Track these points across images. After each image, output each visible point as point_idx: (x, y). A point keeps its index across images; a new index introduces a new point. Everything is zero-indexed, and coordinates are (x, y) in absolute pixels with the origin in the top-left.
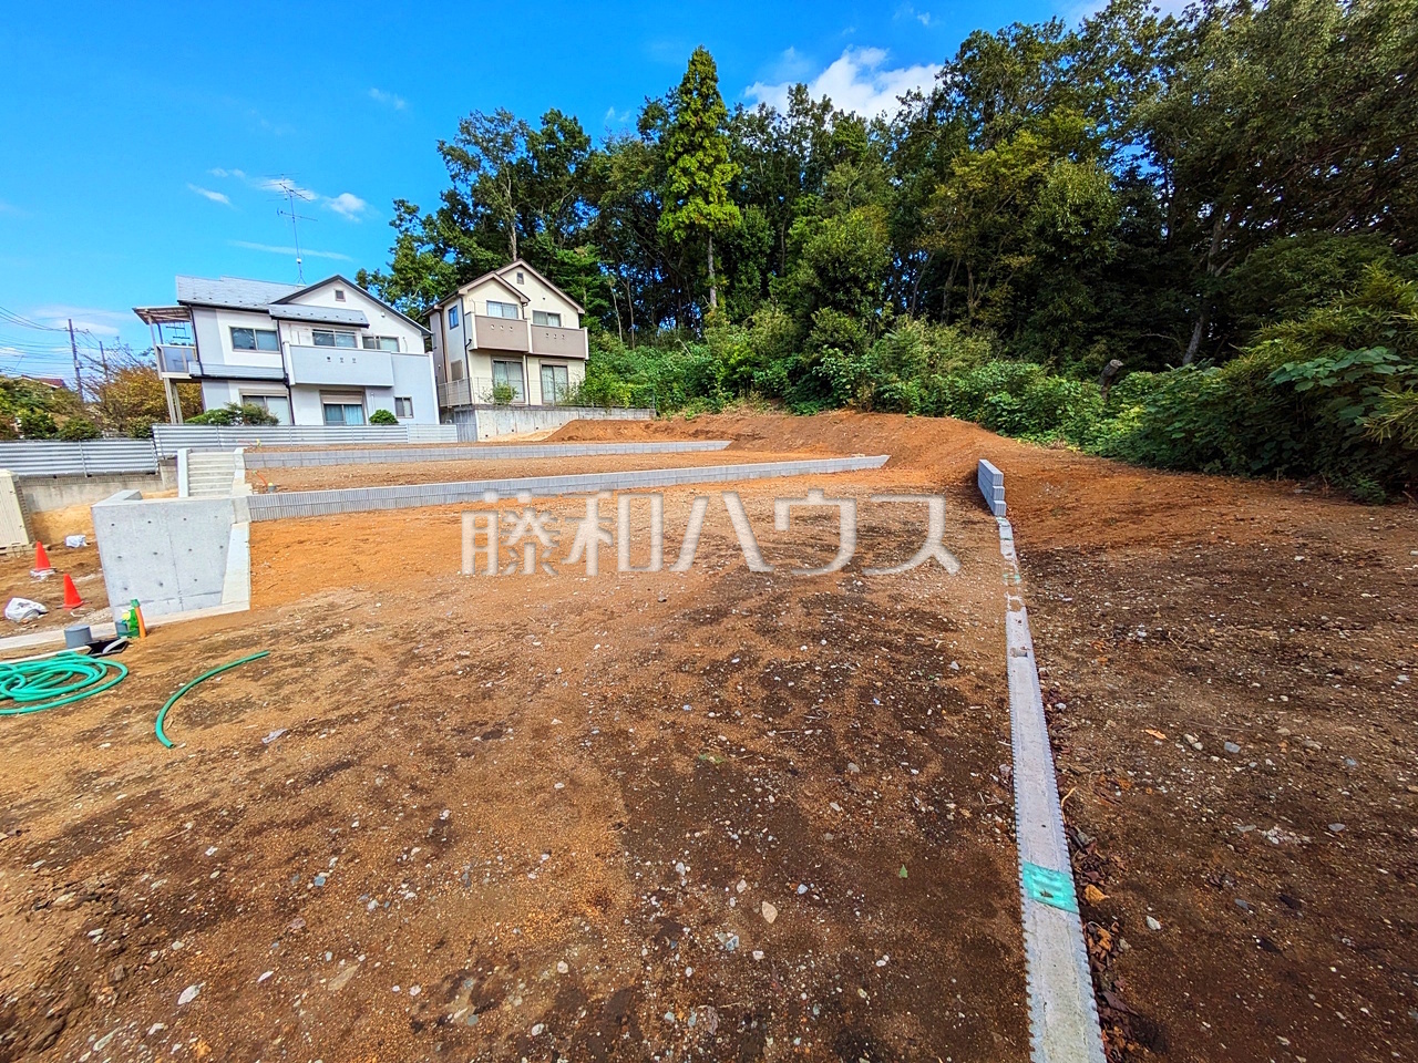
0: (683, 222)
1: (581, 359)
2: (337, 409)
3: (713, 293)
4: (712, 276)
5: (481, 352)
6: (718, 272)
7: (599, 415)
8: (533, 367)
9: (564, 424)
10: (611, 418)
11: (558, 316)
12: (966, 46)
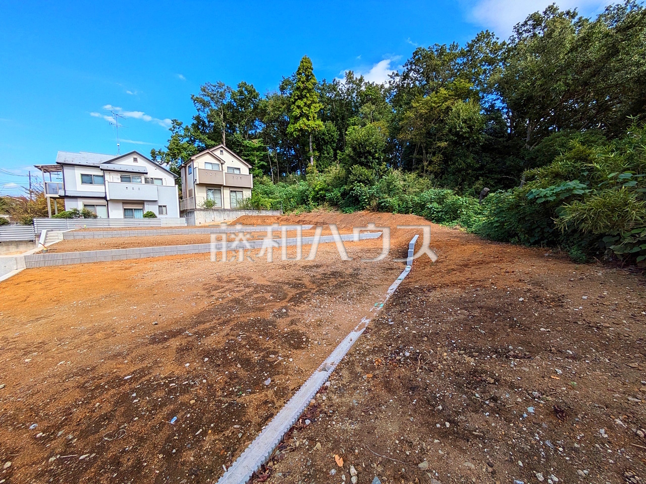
0: (297, 128)
1: (250, 188)
2: (131, 211)
3: (312, 159)
4: (311, 151)
5: (201, 185)
6: (314, 150)
7: (255, 213)
8: (226, 192)
9: (238, 217)
10: (261, 215)
11: (239, 169)
12: (416, 53)
